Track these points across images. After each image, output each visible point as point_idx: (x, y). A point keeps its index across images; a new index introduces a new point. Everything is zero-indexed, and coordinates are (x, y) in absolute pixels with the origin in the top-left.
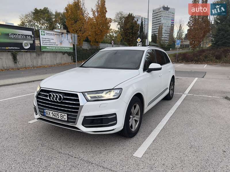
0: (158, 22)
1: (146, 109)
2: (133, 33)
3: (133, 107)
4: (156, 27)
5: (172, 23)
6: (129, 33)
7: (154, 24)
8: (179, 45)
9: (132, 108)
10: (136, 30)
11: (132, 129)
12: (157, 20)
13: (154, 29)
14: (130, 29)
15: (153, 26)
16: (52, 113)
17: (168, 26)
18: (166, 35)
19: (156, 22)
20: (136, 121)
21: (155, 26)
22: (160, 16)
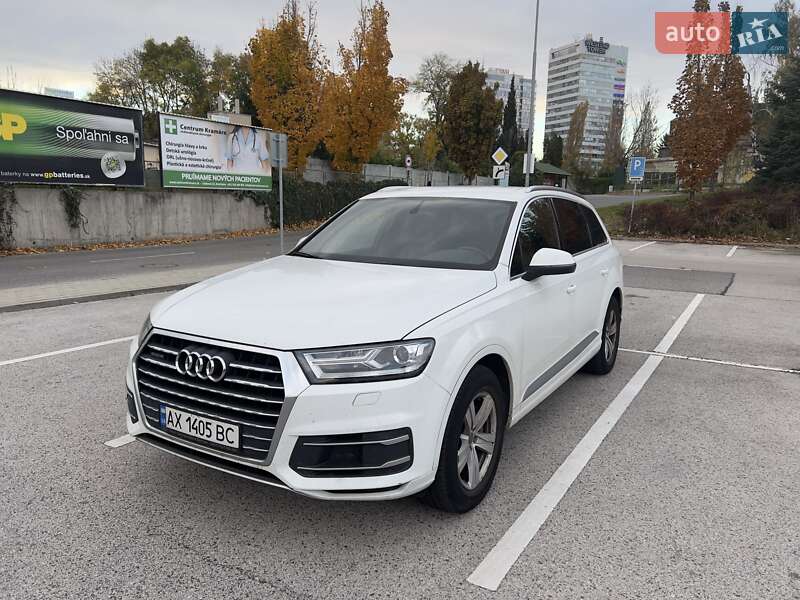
0: (569, 91)
1: (519, 409)
2: (478, 132)
3: (472, 405)
4: (560, 109)
5: (618, 99)
6: (468, 129)
7: (555, 99)
8: (638, 174)
9: (468, 406)
10: (492, 119)
11: (467, 480)
12: (564, 85)
13: (555, 118)
14: (469, 116)
15: (549, 108)
16: (189, 419)
17: (601, 109)
18: (595, 136)
19: (561, 94)
20: (481, 453)
21: (557, 106)
22: (576, 74)
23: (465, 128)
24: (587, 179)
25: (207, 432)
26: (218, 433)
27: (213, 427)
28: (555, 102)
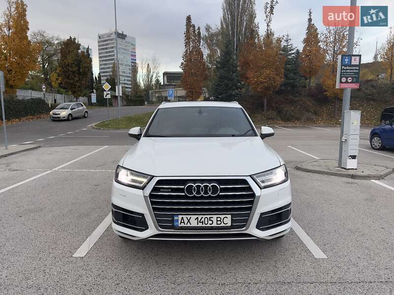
0: (110, 56)
2: (79, 74)
4: (106, 64)
5: (134, 61)
6: (73, 72)
7: (103, 59)
8: (172, 97)
12: (107, 52)
13: (104, 68)
14: (73, 65)
15: (100, 63)
16: (197, 218)
17: (126, 65)
18: (125, 78)
19: (106, 57)
21: (104, 62)
22: (112, 47)
23: (72, 71)
24: (131, 99)
25: (211, 222)
26: (217, 221)
27: (214, 219)
28: (104, 60)
